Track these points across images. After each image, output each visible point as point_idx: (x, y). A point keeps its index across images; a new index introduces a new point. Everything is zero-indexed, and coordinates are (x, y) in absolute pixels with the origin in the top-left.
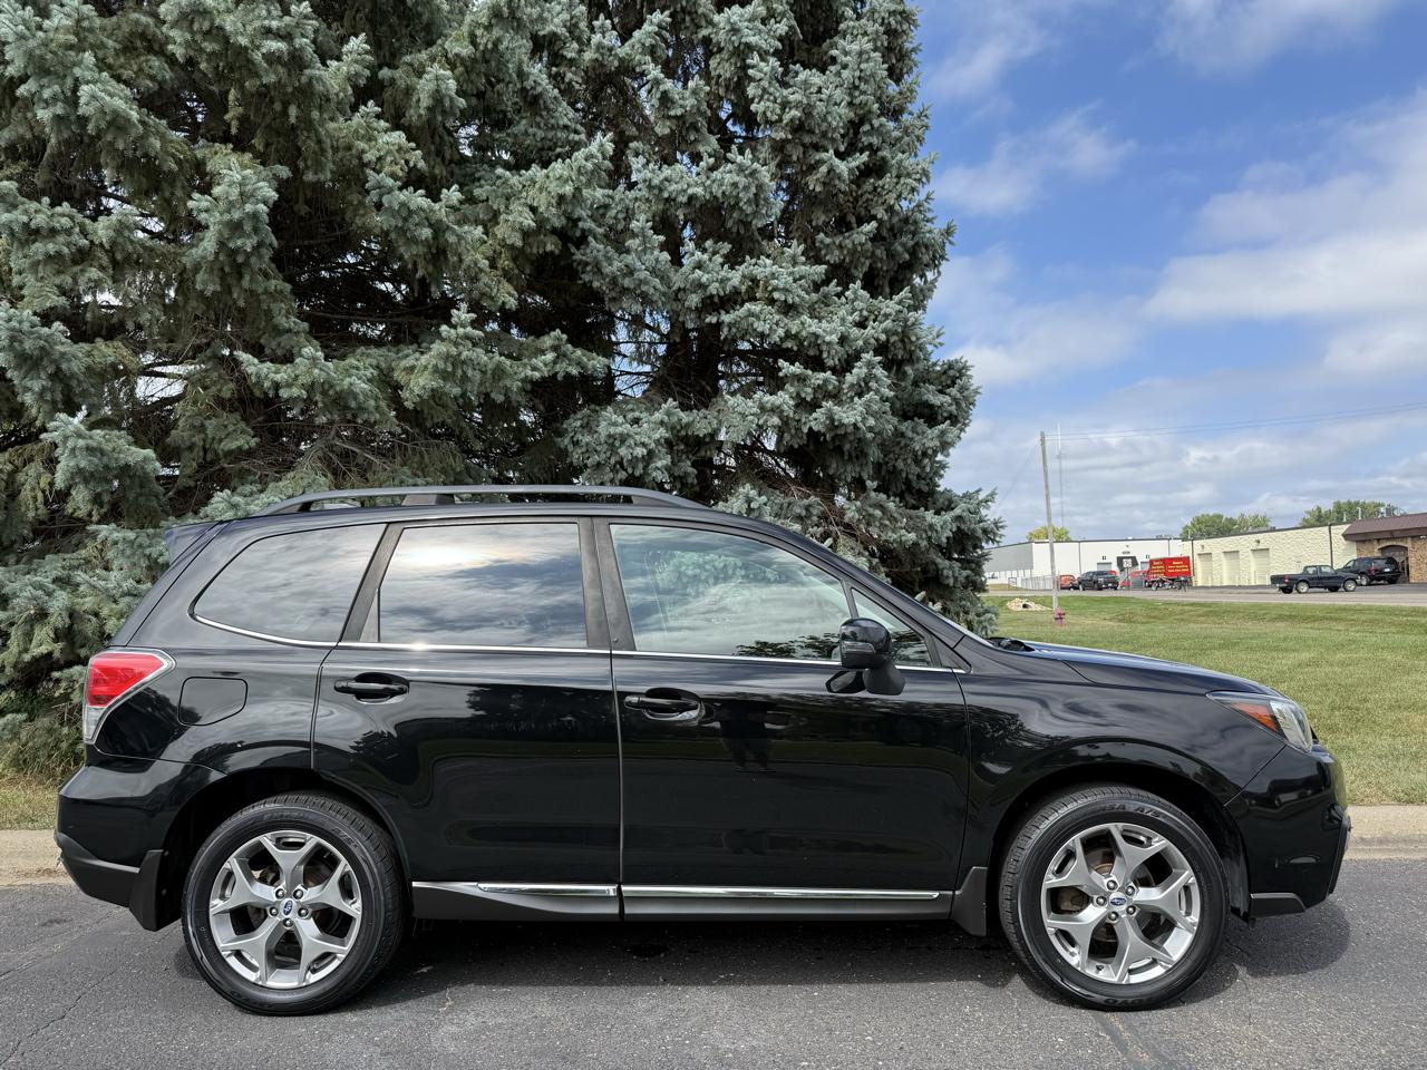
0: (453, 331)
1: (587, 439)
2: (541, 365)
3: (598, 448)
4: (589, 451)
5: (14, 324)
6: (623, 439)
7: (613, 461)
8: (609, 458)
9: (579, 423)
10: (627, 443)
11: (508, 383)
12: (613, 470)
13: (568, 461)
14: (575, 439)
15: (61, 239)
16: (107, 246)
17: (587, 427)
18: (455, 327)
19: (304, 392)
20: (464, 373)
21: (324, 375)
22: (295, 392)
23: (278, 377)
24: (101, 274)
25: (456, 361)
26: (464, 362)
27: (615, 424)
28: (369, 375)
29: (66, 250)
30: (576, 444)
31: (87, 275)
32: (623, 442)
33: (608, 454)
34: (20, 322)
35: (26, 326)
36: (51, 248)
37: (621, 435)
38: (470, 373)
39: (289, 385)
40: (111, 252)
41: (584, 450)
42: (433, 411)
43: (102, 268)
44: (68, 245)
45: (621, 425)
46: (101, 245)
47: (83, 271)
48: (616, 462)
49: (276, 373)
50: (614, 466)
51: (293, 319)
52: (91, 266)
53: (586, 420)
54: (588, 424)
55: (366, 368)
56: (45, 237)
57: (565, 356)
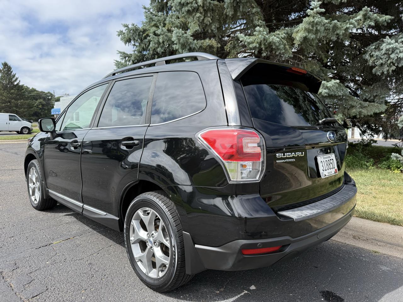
0: (312, 11)
1: (377, 53)
2: (354, 21)
3: (382, 57)
4: (378, 58)
5: (178, 34)
6: (393, 50)
7: (389, 62)
8: (387, 61)
9: (374, 47)
10: (395, 52)
11: (338, 32)
12: (389, 66)
13: (368, 64)
14: (371, 54)
15: (189, 5)
16: (202, 5)
17: (378, 48)
18: (312, 9)
19: (257, 45)
20: (316, 28)
21: (263, 37)
22: (254, 45)
23: (249, 41)
24: (200, 15)
25: (313, 24)
26: (317, 24)
27: (390, 44)
28: (283, 36)
29: (190, 9)
30: (371, 56)
31: (196, 16)
32: (393, 52)
33: (387, 59)
34: (179, 33)
35: (181, 34)
36: (186, 9)
37: (393, 48)
38: (319, 28)
39: (252, 43)
40: (203, 7)
41: (375, 58)
42: (308, 48)
43: (201, 13)
44: (191, 7)
45: (392, 44)
46: (200, 6)
47: (195, 15)
48: (391, 63)
49: (249, 39)
50: (390, 64)
51: (260, 21)
52: (198, 13)
53: (377, 46)
54: (378, 47)
55: (282, 34)
56: (185, 6)
57: (369, 18)
